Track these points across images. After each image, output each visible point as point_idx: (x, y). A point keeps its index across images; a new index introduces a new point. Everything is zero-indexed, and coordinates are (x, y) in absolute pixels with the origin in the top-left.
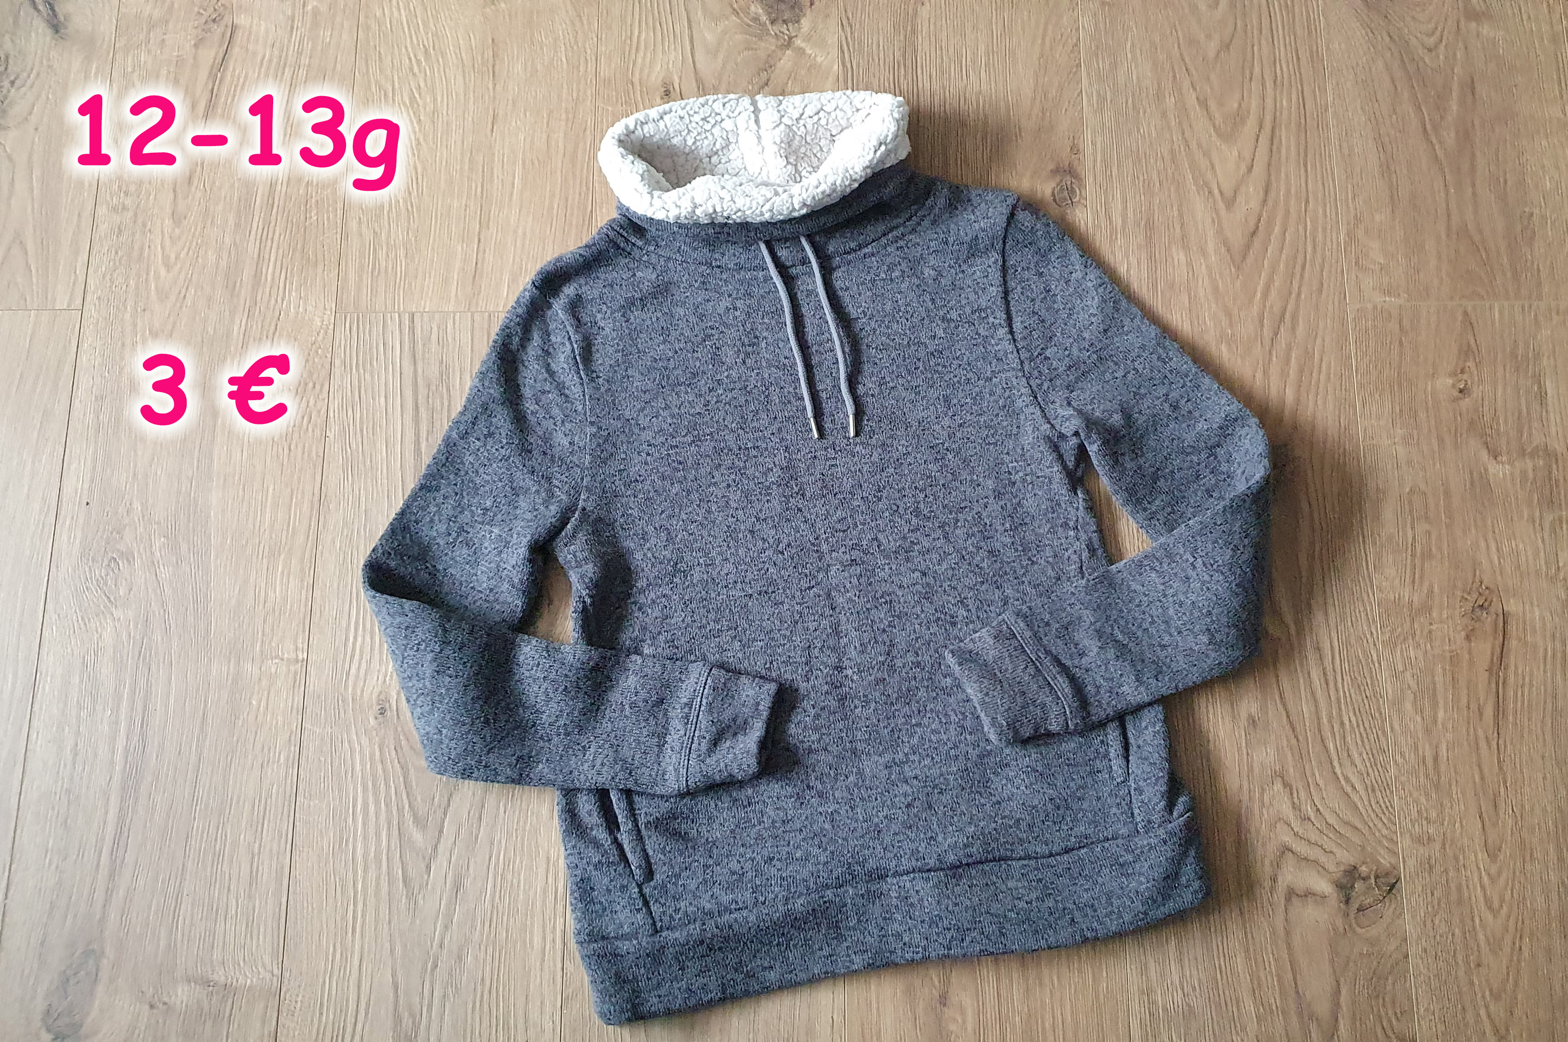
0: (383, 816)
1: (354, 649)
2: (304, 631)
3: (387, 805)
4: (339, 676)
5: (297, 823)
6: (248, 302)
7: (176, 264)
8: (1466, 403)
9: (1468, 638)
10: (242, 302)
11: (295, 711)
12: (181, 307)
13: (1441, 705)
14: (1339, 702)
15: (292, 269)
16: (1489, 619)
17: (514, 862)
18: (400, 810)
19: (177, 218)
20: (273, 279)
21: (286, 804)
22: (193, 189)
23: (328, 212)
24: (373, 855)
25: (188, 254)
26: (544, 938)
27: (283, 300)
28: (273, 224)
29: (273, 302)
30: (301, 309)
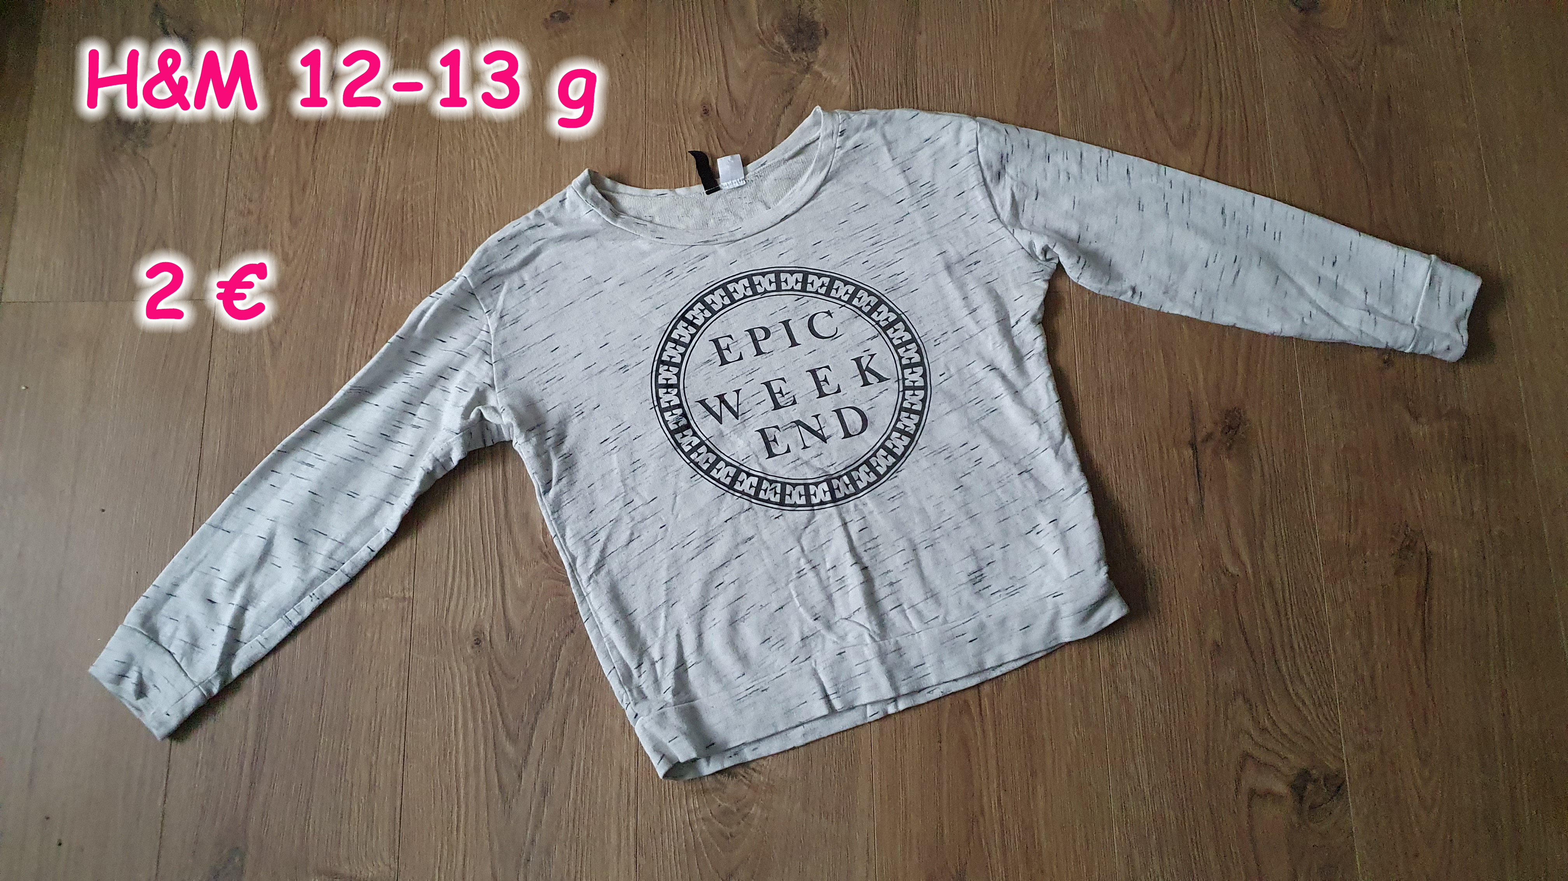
0: (480, 731)
1: (452, 589)
2: (410, 573)
3: (483, 722)
4: (440, 611)
5: (408, 738)
6: (355, 292)
7: (293, 259)
8: (1390, 373)
9: (1397, 573)
10: (351, 291)
11: (403, 642)
12: (299, 297)
13: (1375, 629)
14: (1289, 629)
15: (392, 264)
16: (1414, 557)
17: (593, 771)
18: (495, 727)
19: (294, 221)
20: (376, 271)
21: (399, 721)
22: (307, 196)
23: (421, 214)
24: (472, 765)
25: (303, 251)
26: (620, 835)
27: (385, 290)
28: (374, 226)
29: (376, 291)
30: (401, 298)
